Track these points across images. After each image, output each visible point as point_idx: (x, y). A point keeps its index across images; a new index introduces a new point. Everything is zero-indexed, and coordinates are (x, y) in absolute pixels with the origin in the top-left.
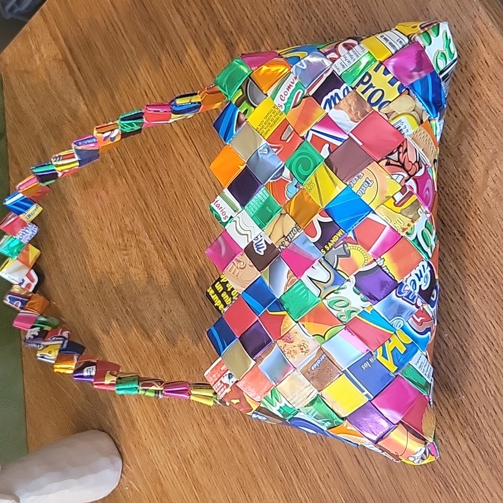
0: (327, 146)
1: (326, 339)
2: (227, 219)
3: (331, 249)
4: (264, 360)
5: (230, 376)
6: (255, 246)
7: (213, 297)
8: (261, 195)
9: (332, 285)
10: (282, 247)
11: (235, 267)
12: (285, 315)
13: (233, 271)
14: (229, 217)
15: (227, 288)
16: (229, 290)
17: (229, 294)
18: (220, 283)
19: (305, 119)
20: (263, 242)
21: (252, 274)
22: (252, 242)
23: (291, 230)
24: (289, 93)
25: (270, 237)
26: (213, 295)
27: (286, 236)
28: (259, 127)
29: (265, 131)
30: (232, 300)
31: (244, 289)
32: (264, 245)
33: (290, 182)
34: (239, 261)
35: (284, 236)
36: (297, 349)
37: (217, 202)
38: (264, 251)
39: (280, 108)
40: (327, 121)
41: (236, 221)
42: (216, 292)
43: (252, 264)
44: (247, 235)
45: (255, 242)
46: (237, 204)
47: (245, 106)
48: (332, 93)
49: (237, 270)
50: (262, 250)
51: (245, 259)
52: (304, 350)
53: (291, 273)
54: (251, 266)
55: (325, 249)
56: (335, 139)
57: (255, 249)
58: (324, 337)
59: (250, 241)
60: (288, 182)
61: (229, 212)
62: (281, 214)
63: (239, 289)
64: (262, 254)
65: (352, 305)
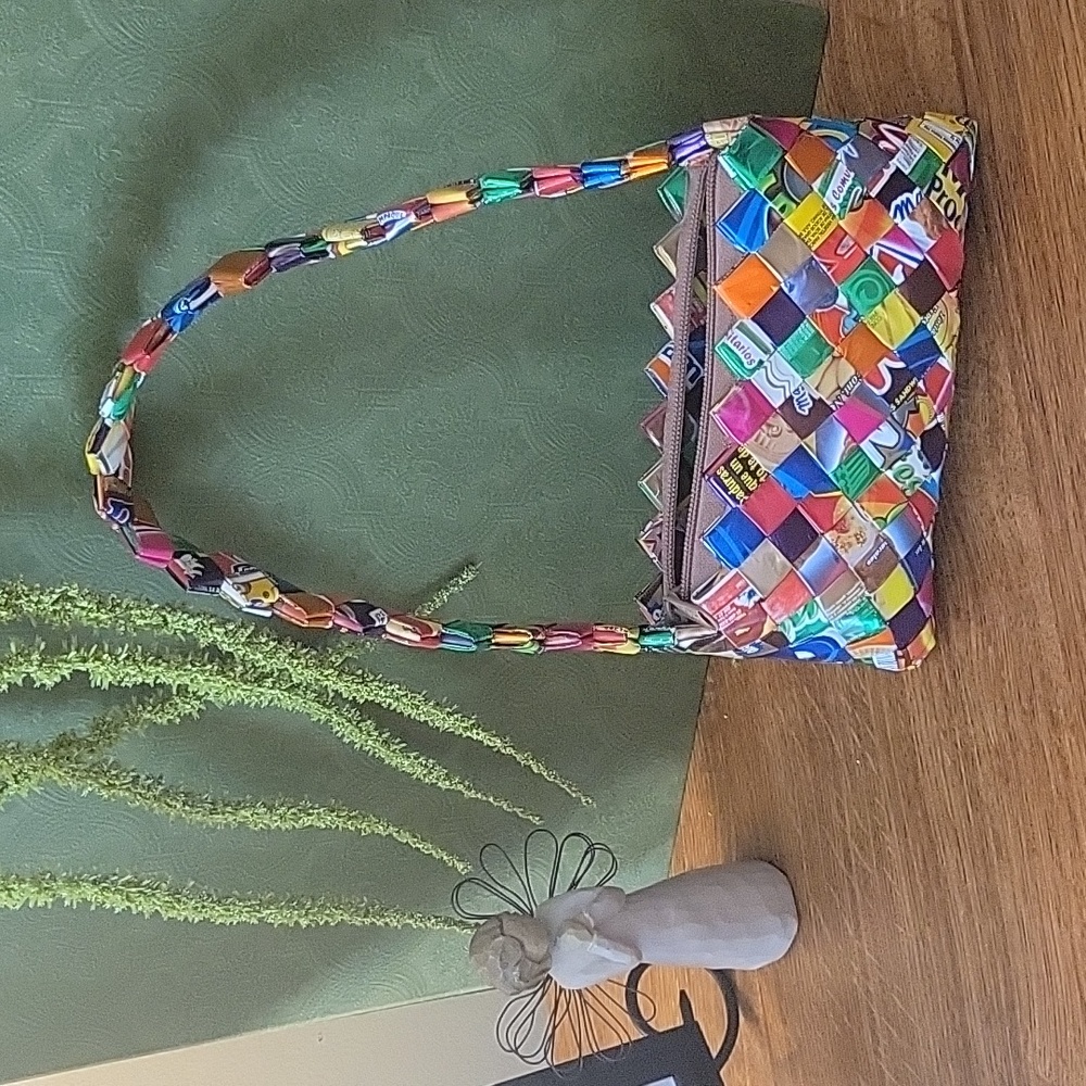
0: (900, 267)
1: (888, 520)
2: (754, 365)
3: (901, 403)
4: (806, 563)
5: (751, 594)
6: (795, 403)
7: (726, 481)
8: (805, 331)
9: (901, 449)
10: (837, 403)
11: (764, 435)
12: (839, 497)
13: (760, 440)
14: (757, 361)
15: (749, 467)
16: (752, 468)
17: (753, 474)
18: (739, 460)
19: (868, 228)
20: (807, 396)
21: (791, 441)
22: (791, 398)
23: (848, 378)
24: (845, 189)
25: (817, 388)
26: (726, 478)
27: (842, 386)
28: (805, 234)
29: (813, 239)
30: (758, 483)
31: (777, 465)
32: (809, 400)
33: (848, 313)
34: (769, 426)
35: (839, 388)
36: (853, 540)
37: (735, 338)
38: (810, 410)
39: (833, 210)
40: (897, 235)
41: (766, 368)
42: (732, 472)
43: (790, 429)
44: (784, 387)
45: (796, 397)
46: (767, 341)
47: (781, 199)
48: (903, 197)
49: (768, 439)
50: (806, 408)
51: (780, 423)
52: (861, 540)
53: (850, 439)
54: (789, 432)
55: (895, 404)
56: (909, 258)
57: (797, 407)
58: (885, 520)
59: (788, 395)
60: (844, 313)
61: (758, 355)
62: (834, 357)
63: (766, 464)
64: (806, 413)
65: (916, 475)
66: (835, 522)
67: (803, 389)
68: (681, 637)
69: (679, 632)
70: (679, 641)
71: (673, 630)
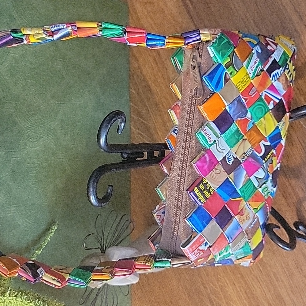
0: (272, 102)
1: (258, 209)
3: (268, 160)
4: (228, 229)
5: (206, 244)
7: (197, 194)
8: (234, 127)
9: (265, 179)
10: (243, 159)
11: (213, 173)
12: (241, 200)
13: (212, 176)
14: (213, 141)
16: (208, 188)
17: (209, 191)
18: (203, 184)
19: (262, 84)
20: (231, 156)
21: (224, 176)
23: (248, 149)
24: (255, 66)
25: (236, 153)
26: (197, 192)
27: (245, 153)
28: (238, 85)
29: (241, 87)
30: (210, 194)
31: (218, 187)
33: (251, 120)
34: (216, 169)
35: (244, 153)
36: (245, 218)
37: (205, 130)
38: (232, 162)
39: (250, 75)
40: (272, 88)
41: (216, 143)
42: (200, 190)
44: (223, 152)
45: (227, 156)
46: (218, 132)
47: (231, 69)
48: (275, 72)
49: (215, 175)
50: (231, 162)
51: (220, 168)
52: (248, 218)
53: (247, 175)
54: (224, 172)
55: (265, 160)
56: (276, 98)
57: (227, 161)
58: (257, 209)
59: (224, 156)
60: (249, 121)
61: (214, 138)
62: (243, 140)
63: (214, 186)
64: (231, 164)
65: (269, 190)
66: (239, 211)
67: (230, 153)
68: (173, 264)
69: (173, 261)
70: (173, 265)
71: (170, 260)
